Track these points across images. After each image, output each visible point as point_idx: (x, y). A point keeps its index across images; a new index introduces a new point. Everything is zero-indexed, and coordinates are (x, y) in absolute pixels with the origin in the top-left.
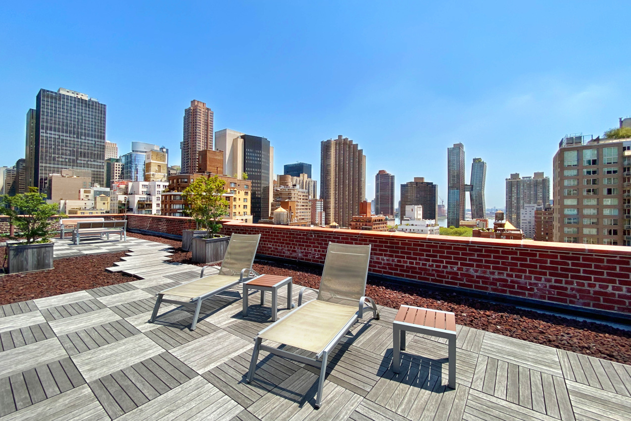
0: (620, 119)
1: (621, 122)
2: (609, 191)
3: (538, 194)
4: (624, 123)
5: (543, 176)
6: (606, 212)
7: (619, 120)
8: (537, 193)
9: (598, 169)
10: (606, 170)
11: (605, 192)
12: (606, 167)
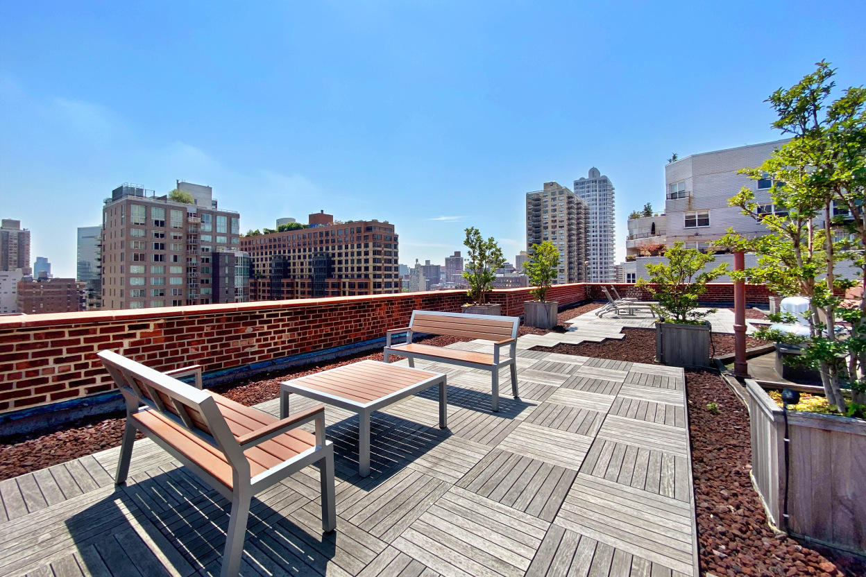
0: (178, 181)
1: (178, 184)
2: (175, 258)
3: (10, 254)
4: (180, 186)
5: (19, 227)
6: (173, 281)
7: (176, 182)
8: (8, 253)
9: (165, 232)
10: (172, 234)
11: (172, 259)
12: (172, 230)
